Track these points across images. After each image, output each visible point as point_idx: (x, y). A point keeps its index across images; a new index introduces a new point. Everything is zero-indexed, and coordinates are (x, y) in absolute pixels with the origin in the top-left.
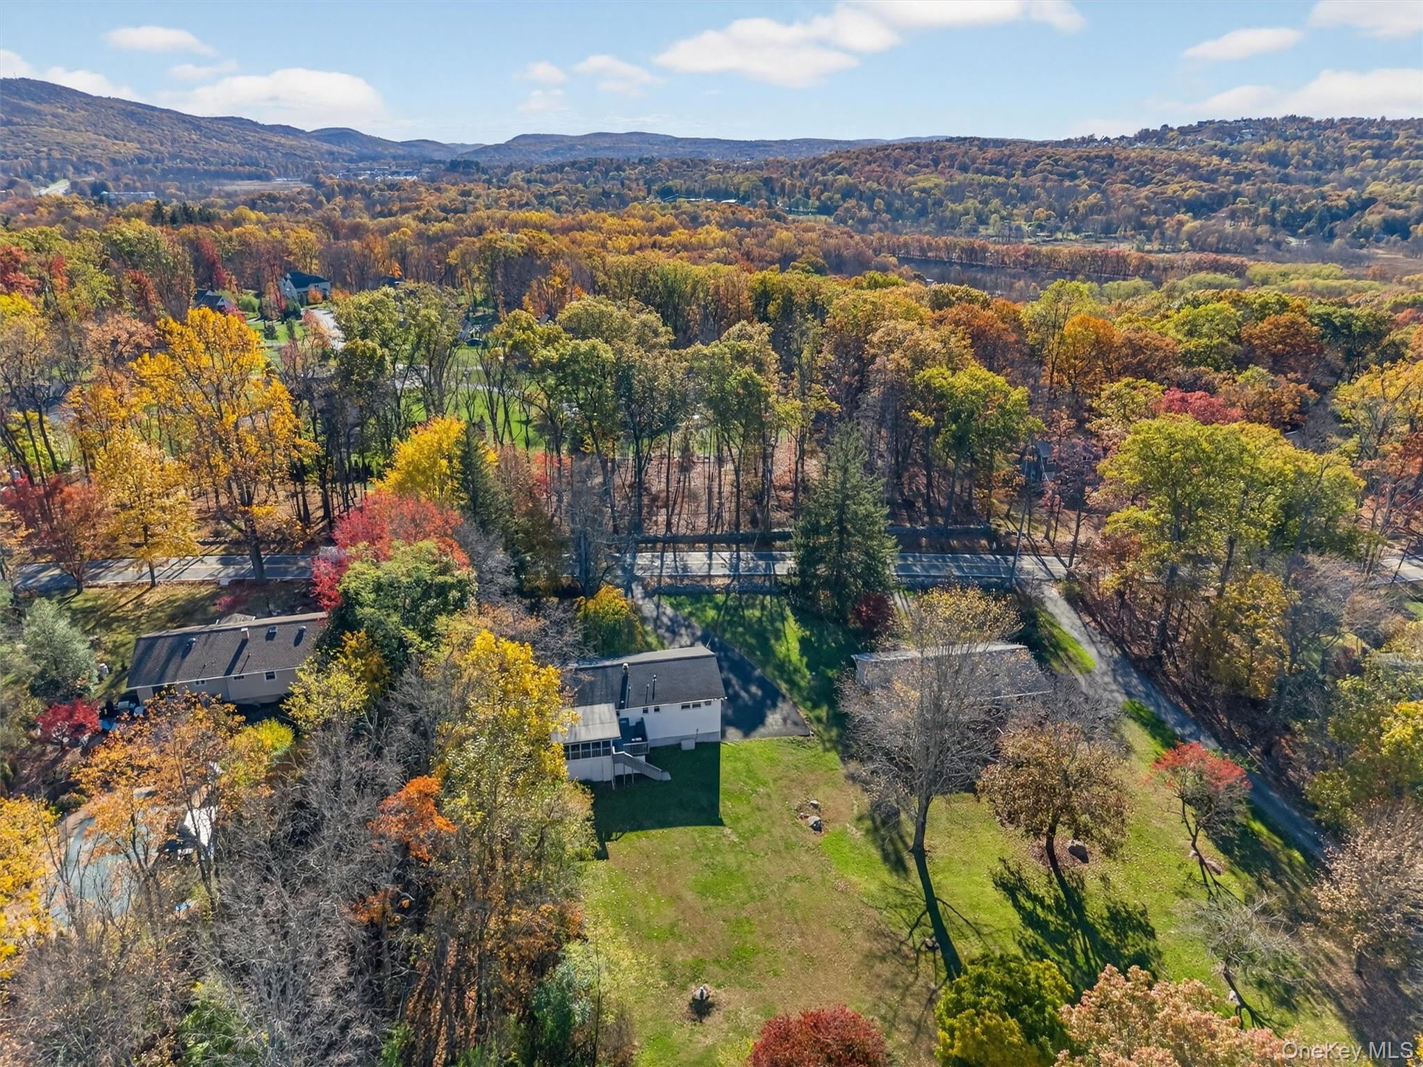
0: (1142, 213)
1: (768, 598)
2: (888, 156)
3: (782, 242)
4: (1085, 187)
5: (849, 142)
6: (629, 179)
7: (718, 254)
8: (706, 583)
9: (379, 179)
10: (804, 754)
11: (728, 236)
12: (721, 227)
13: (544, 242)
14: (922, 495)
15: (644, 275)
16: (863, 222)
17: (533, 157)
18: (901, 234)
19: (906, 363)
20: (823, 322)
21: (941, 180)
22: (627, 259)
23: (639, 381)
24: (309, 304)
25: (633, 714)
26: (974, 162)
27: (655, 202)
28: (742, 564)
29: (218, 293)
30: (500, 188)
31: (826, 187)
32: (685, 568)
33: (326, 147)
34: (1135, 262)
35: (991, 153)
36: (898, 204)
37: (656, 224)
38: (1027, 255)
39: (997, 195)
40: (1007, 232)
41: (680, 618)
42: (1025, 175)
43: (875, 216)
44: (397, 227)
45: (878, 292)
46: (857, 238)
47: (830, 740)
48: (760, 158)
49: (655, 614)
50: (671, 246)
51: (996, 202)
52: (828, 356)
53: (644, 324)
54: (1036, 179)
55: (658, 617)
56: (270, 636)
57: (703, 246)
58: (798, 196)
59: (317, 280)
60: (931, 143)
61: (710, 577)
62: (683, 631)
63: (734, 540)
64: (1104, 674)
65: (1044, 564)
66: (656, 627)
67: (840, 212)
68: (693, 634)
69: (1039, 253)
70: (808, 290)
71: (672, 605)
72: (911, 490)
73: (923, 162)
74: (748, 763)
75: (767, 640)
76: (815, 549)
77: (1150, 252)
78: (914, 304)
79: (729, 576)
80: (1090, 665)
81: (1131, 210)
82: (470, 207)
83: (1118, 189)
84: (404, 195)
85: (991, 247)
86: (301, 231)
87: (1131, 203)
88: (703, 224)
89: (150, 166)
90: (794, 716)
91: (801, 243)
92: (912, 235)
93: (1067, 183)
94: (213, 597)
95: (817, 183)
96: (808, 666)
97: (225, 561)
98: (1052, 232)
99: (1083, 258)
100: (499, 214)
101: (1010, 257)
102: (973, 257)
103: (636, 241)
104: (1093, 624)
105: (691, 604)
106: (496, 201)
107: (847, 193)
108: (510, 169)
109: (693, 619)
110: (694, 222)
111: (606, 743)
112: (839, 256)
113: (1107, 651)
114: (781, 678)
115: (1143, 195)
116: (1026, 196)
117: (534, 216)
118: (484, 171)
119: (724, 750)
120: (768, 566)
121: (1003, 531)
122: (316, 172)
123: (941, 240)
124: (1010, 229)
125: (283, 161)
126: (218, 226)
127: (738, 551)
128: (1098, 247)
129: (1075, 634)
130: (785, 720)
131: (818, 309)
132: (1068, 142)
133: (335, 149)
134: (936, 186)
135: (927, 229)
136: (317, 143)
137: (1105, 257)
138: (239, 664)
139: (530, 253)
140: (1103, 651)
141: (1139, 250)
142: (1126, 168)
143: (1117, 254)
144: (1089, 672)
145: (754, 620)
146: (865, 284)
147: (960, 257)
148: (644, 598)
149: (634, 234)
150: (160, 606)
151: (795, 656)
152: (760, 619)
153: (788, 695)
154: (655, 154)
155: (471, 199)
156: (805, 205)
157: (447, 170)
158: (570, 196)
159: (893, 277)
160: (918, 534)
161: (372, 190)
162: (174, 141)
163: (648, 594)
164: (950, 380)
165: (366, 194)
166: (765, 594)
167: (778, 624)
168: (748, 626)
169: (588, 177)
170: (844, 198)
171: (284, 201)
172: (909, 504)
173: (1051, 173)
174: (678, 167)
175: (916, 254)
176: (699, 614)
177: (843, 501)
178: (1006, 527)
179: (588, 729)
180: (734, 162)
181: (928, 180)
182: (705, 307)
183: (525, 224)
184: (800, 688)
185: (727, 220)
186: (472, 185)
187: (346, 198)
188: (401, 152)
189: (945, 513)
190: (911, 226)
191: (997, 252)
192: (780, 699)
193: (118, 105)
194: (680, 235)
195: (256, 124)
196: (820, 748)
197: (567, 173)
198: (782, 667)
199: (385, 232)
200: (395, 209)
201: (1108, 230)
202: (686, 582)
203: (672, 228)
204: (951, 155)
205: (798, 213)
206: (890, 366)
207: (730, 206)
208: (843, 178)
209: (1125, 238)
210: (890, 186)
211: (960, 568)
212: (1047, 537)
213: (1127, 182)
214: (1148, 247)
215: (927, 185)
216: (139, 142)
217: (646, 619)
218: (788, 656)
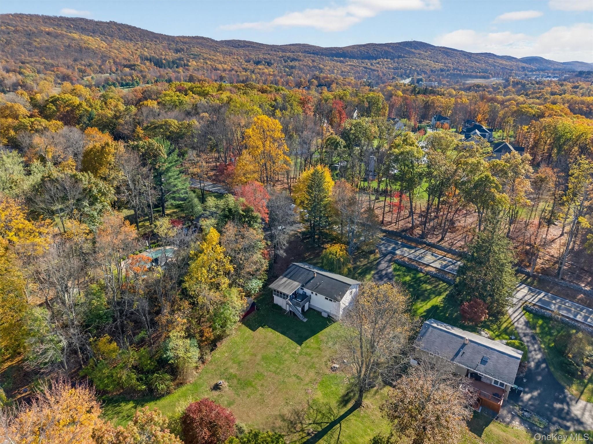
1: (444, 284)
8: (421, 267)
25: (308, 292)
28: (451, 267)
32: (420, 259)
41: (391, 275)
49: (383, 269)
55: (382, 271)
61: (428, 265)
75: (418, 299)
79: (437, 269)
84: (542, 86)
89: (444, 73)
105: (404, 272)
111: (287, 296)
117: (589, 99)
122: (510, 76)
125: (499, 71)
133: (527, 66)
136: (520, 63)
145: (424, 289)
148: (387, 261)
151: (421, 311)
152: (426, 290)
157: (576, 76)
162: (458, 63)
163: (390, 261)
165: (523, 86)
166: (445, 282)
167: (432, 296)
171: (483, 87)
176: (402, 277)
179: (284, 288)
187: (512, 87)
195: (495, 56)
216: (445, 63)
217: (376, 269)
218: (417, 309)
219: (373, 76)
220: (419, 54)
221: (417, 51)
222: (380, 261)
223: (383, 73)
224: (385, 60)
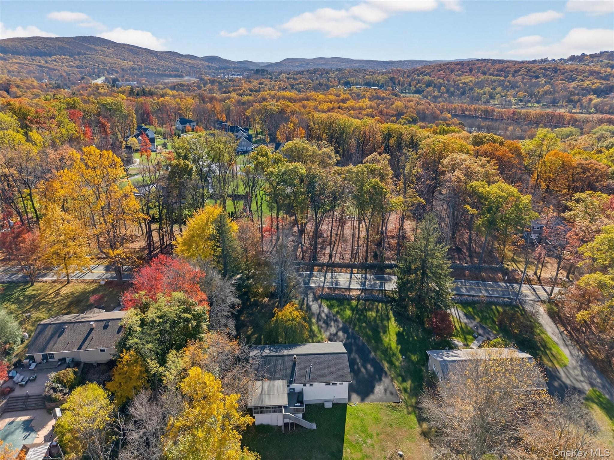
0: (571, 95)
1: (381, 304)
2: (448, 67)
3: (397, 106)
4: (543, 82)
5: (430, 61)
6: (331, 78)
7: (368, 112)
8: (347, 293)
9: (226, 77)
10: (396, 415)
11: (373, 104)
12: (370, 99)
13: (288, 106)
14: (466, 244)
15: (331, 124)
16: (435, 97)
17: (291, 68)
18: (453, 103)
19: (462, 177)
20: (417, 151)
21: (472, 78)
22: (324, 115)
23: (319, 185)
24: (186, 132)
25: (297, 387)
26: (489, 70)
27: (341, 87)
28: (367, 282)
29: (147, 127)
30: (276, 81)
31: (419, 82)
32: (337, 284)
33: (207, 64)
34: (568, 118)
35: (497, 66)
36: (452, 89)
37: (341, 98)
38: (514, 114)
39: (500, 85)
40: (504, 103)
41: (331, 315)
42: (514, 76)
43: (441, 95)
44: (229, 98)
45: (446, 137)
46: (432, 104)
47: (412, 406)
48: (390, 68)
49: (318, 311)
50: (347, 108)
51: (499, 89)
52: (418, 170)
53: (324, 153)
54: (518, 78)
55: (319, 314)
56: (105, 327)
57: (361, 108)
58: (406, 85)
59: (190, 121)
60: (469, 62)
61: (349, 289)
62: (332, 324)
63: (364, 267)
64: (575, 368)
65: (534, 290)
66: (318, 320)
67: (425, 93)
68: (338, 326)
69: (520, 113)
70: (410, 134)
71: (328, 306)
72: (460, 241)
73: (465, 70)
74: (362, 420)
75: (379, 332)
76: (408, 282)
77: (574, 113)
78: (465, 143)
79: (359, 289)
80: (566, 362)
81: (565, 93)
82: (262, 89)
83: (559, 83)
84: (235, 84)
85: (496, 110)
86: (189, 99)
87: (566, 89)
88: (362, 98)
89: (137, 71)
90: (391, 388)
91: (406, 107)
92: (458, 104)
93: (534, 80)
94: (94, 292)
95: (415, 79)
96: (401, 351)
97: (107, 269)
98: (526, 103)
99: (542, 116)
100: (273, 93)
101: (505, 115)
102: (487, 115)
103: (331, 106)
104: (565, 332)
105: (338, 306)
106: (274, 87)
107: (428, 84)
108: (281, 73)
109: (338, 316)
110: (359, 97)
111: (280, 407)
112: (424, 113)
113: (575, 352)
114: (386, 360)
115: (571, 86)
116: (513, 86)
117: (287, 94)
118: (270, 74)
119: (349, 410)
120: (381, 284)
121: (510, 268)
122: (202, 74)
123: (473, 107)
124: (506, 101)
125: (188, 69)
126: (155, 97)
127: (366, 274)
128: (549, 110)
129: (555, 339)
130: (386, 390)
131: (414, 145)
132: (535, 61)
133: (210, 64)
134: (471, 81)
135: (465, 101)
136: (204, 62)
137: (553, 116)
138: (87, 343)
139: (282, 111)
140: (573, 352)
141: (569, 112)
142: (563, 74)
143: (560, 114)
144: (565, 366)
145: (372, 318)
146: (438, 131)
147: (481, 114)
148: (313, 301)
149: (331, 103)
150: (67, 296)
151: (394, 345)
152: (375, 319)
153: (388, 372)
154: (343, 67)
155: (263, 86)
156: (409, 89)
157: (254, 73)
158: (305, 85)
159: (452, 128)
160: (464, 269)
161: (223, 82)
162: (147, 61)
163: (316, 299)
164: (487, 189)
165: (220, 83)
166: (379, 302)
167: (385, 323)
168: (368, 322)
169: (313, 77)
170: (427, 87)
171: (186, 86)
172: (458, 250)
173: (526, 75)
174: (353, 72)
175: (459, 113)
176: (342, 313)
177: (425, 256)
178: (511, 266)
179: (269, 398)
180: (378, 70)
181: (468, 79)
182: (359, 140)
183: (283, 98)
184: (396, 367)
185: (373, 96)
186: (264, 80)
187: (212, 85)
188: (236, 66)
189: (479, 255)
190: (458, 100)
191: (499, 112)
192: (384, 375)
193: (126, 47)
194: (351, 103)
195: (180, 55)
196: (405, 411)
197: (305, 75)
198: (386, 352)
199: (224, 100)
200: (231, 90)
201: (554, 103)
202: (336, 292)
203: (348, 100)
204: (478, 67)
205: (405, 93)
206: (453, 178)
207: (375, 89)
208: (427, 78)
209: (562, 107)
210: (449, 81)
211: (487, 291)
212: (535, 274)
213: (564, 80)
214: (574, 111)
215: (467, 81)
216: (133, 61)
217: (313, 314)
218: (390, 344)
219: (54, 76)
220: (101, 51)
221: (98, 48)
222: (307, 304)
223: (66, 72)
224: (63, 57)
